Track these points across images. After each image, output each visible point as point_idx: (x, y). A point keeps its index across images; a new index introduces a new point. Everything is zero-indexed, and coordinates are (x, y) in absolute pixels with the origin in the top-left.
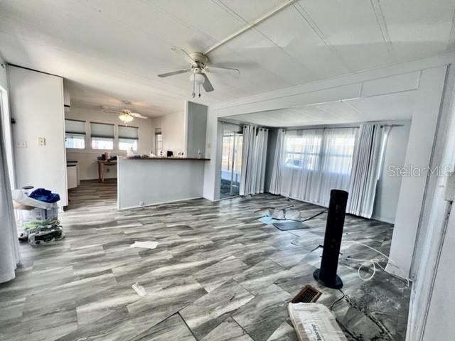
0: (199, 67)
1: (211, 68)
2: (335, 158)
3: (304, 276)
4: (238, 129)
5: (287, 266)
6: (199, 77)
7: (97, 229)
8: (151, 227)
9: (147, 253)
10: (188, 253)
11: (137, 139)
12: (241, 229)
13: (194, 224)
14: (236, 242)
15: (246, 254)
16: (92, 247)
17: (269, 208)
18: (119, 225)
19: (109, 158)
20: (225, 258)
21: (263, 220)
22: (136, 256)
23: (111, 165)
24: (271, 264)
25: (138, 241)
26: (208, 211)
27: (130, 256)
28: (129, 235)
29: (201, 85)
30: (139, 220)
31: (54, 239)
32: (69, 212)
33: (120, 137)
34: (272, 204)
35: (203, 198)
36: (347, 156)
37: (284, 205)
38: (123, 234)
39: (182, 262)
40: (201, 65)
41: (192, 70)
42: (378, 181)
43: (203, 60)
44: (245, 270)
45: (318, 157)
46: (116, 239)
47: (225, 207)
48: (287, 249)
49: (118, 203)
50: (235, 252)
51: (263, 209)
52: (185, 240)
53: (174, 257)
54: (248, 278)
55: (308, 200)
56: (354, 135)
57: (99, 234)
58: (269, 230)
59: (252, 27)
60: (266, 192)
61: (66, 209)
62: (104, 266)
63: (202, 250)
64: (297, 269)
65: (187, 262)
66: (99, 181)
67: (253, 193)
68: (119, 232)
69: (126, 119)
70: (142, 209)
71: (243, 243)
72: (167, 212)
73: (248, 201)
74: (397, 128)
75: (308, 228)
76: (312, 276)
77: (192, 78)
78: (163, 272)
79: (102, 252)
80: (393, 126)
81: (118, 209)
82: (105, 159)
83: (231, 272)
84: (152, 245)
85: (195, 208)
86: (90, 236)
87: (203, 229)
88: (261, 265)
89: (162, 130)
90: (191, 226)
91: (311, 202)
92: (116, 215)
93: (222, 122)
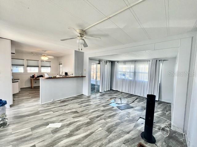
0: (81, 36)
1: (87, 37)
2: (141, 74)
3: (137, 137)
4: (98, 62)
5: (128, 131)
6: (81, 41)
7: (28, 118)
8: (57, 113)
9: (56, 131)
10: (78, 129)
11: (50, 67)
12: (103, 111)
13: (79, 110)
14: (101, 119)
15: (107, 126)
16: (25, 129)
17: (114, 98)
18: (41, 114)
19: (36, 76)
20: (96, 130)
21: (112, 105)
22: (49, 133)
23: (37, 80)
24: (120, 131)
25: (51, 123)
26: (85, 101)
27: (46, 134)
28: (46, 120)
29: (82, 45)
30: (51, 109)
31: (2, 127)
32: (13, 108)
33: (42, 66)
34: (114, 95)
35: (82, 95)
36: (146, 73)
37: (120, 96)
38: (43, 119)
39: (75, 135)
40: (82, 35)
41: (78, 37)
42: (160, 84)
43: (83, 33)
44: (107, 136)
45: (133, 74)
46: (39, 123)
47: (93, 98)
48: (126, 121)
49: (40, 100)
50: (101, 125)
51: (111, 99)
52: (76, 120)
53: (71, 132)
54: (110, 142)
55: (130, 92)
56: (148, 64)
57: (29, 120)
58: (116, 110)
59: (109, 18)
60: (111, 90)
61: (11, 106)
62: (31, 143)
63: (85, 126)
64: (132, 133)
65: (77, 134)
66: (31, 88)
67: (105, 90)
68: (41, 118)
69: (45, 58)
70: (53, 103)
71: (105, 119)
72: (66, 104)
73: (104, 94)
74: (166, 61)
75: (132, 107)
76: (140, 137)
77: (78, 41)
78: (65, 143)
79: (30, 133)
80: (164, 60)
81: (40, 104)
82: (34, 78)
83: (101, 139)
84: (58, 125)
85: (79, 100)
86: (24, 122)
87: (84, 112)
88: (115, 132)
89: (62, 63)
90: (78, 111)
91: (131, 93)
92: (39, 107)
93: (91, 59)
